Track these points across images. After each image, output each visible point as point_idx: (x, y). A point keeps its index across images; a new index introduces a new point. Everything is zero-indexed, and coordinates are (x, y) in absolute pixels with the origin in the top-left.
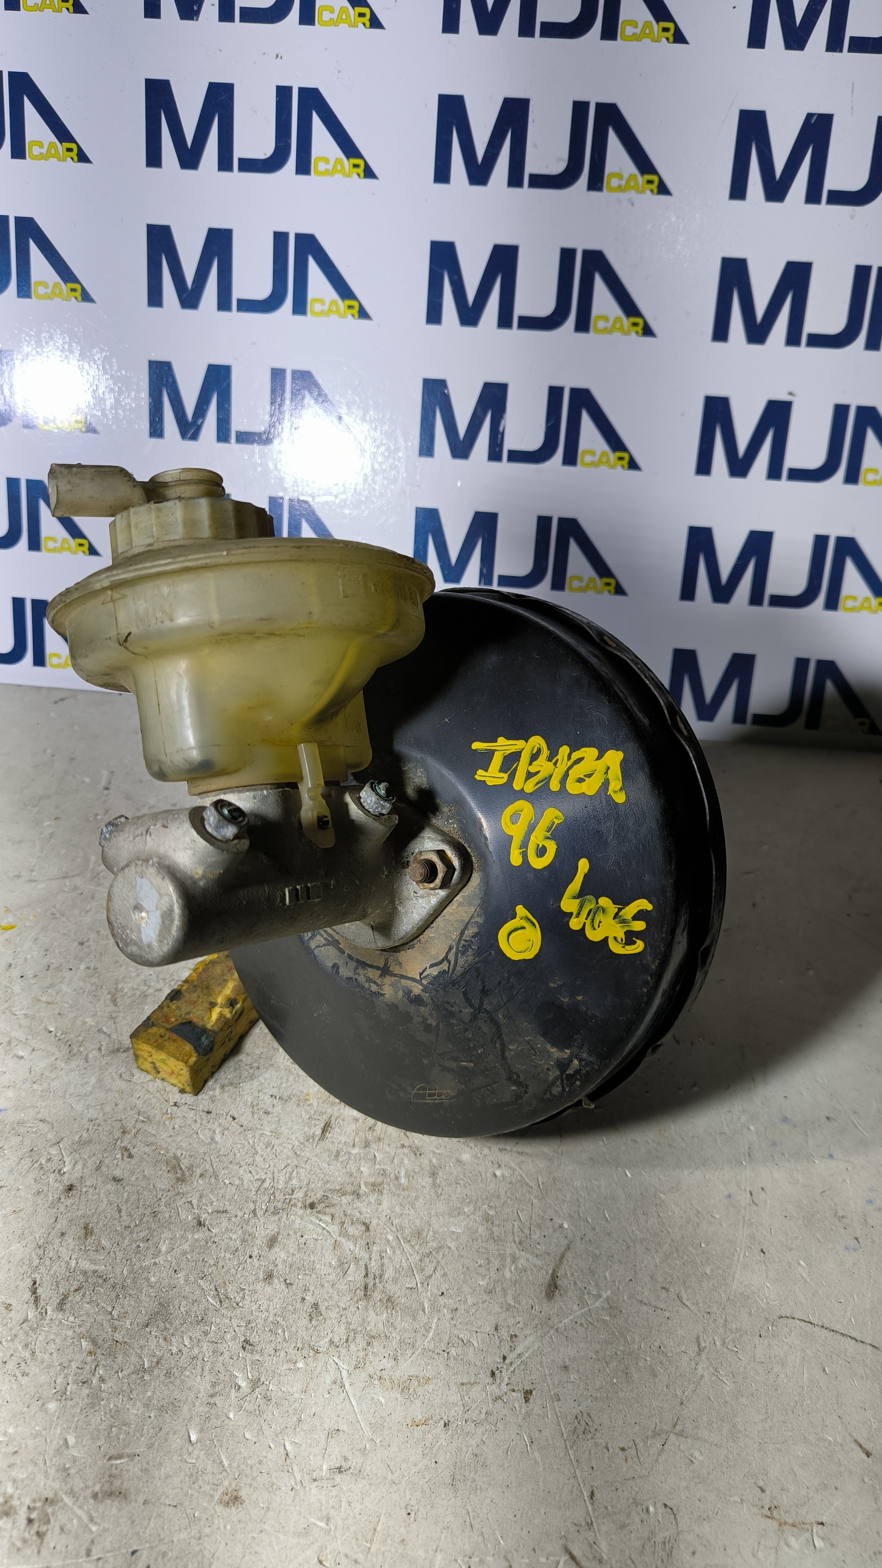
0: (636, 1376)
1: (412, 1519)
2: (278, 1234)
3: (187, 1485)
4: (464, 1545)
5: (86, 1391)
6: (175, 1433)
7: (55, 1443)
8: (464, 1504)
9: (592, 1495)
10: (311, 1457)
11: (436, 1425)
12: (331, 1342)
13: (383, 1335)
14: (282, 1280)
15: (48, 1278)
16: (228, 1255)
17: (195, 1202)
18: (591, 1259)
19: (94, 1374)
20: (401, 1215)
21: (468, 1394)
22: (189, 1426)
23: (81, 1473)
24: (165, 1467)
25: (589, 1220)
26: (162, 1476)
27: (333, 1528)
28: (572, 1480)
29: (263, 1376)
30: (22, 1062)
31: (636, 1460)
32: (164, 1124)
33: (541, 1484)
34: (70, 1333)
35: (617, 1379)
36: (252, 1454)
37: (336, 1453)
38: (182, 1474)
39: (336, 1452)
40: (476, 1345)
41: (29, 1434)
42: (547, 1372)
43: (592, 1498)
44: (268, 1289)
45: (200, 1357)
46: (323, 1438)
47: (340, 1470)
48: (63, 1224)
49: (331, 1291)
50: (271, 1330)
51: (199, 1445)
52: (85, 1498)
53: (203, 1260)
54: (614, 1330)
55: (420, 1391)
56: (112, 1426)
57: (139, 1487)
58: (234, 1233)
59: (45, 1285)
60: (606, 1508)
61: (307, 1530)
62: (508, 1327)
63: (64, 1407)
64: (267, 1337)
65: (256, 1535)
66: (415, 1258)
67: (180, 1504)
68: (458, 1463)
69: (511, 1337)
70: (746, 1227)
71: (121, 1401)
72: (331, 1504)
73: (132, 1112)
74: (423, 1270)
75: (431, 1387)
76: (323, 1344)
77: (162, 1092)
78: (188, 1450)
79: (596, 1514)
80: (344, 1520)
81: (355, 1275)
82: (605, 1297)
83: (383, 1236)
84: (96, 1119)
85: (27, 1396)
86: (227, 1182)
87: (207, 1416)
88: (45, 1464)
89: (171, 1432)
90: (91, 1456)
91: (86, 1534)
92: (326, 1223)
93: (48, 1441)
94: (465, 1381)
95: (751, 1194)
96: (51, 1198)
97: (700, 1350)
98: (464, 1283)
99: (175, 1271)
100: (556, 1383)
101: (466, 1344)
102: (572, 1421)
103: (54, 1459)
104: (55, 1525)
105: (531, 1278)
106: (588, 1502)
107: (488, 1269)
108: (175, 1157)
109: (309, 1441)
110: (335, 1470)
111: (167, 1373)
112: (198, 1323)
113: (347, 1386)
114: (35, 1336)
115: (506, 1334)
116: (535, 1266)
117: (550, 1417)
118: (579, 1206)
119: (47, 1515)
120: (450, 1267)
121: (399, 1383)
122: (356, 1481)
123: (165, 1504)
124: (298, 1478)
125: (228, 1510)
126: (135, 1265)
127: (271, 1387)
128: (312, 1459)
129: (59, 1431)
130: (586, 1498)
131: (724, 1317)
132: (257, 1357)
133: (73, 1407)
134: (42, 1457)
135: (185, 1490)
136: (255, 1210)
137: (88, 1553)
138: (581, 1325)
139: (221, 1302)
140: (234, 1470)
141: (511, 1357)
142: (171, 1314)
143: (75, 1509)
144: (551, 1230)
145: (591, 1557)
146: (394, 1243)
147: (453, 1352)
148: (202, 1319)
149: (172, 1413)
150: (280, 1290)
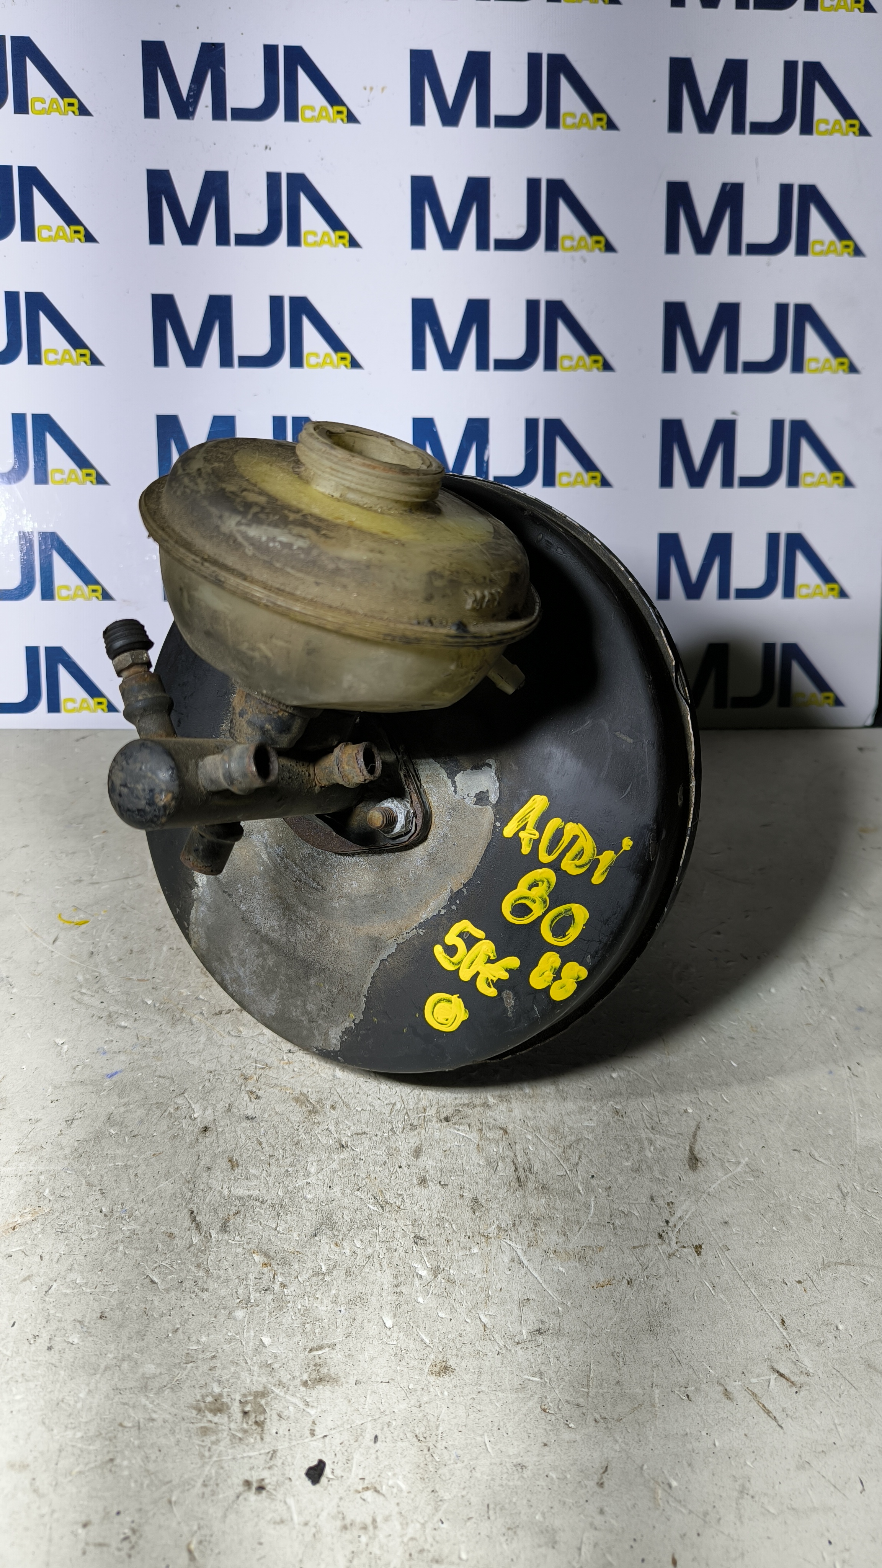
2: (421, 1145)
3: (394, 1363)
6: (369, 1321)
11: (620, 1284)
16: (378, 1169)
17: (332, 1128)
18: (721, 1134)
19: (274, 1282)
20: (535, 1118)
21: (642, 1255)
30: (127, 1031)
32: (283, 1068)
33: (733, 1319)
36: (451, 1330)
37: (532, 1318)
38: (387, 1354)
40: (637, 1215)
44: (425, 1192)
46: (516, 1308)
53: (354, 1175)
54: (761, 1188)
58: (379, 1149)
59: (203, 1213)
60: (799, 1330)
61: (523, 1386)
62: (663, 1196)
63: (252, 1312)
64: (436, 1231)
66: (558, 1151)
69: (668, 1204)
70: (853, 1095)
71: (307, 1301)
73: (249, 1062)
74: (568, 1160)
77: (274, 1043)
81: (505, 1170)
83: (522, 1136)
84: (215, 1070)
86: (359, 1109)
88: (247, 1363)
91: (305, 1418)
92: (464, 1131)
93: (244, 1343)
94: (636, 1244)
95: (850, 1069)
96: (188, 1140)
97: (844, 1196)
99: (330, 1187)
101: (628, 1215)
103: (254, 1358)
104: (271, 1415)
106: (781, 1329)
107: (630, 1152)
108: (302, 1094)
109: (502, 1312)
112: (365, 1227)
113: (526, 1262)
114: (206, 1257)
116: (672, 1145)
119: (261, 1406)
120: (593, 1154)
121: (574, 1254)
122: (558, 1339)
124: (502, 1345)
131: (857, 1167)
136: (393, 1128)
138: (729, 1187)
139: (382, 1207)
141: (672, 1221)
145: (798, 1372)
147: (617, 1222)
150: (437, 1191)
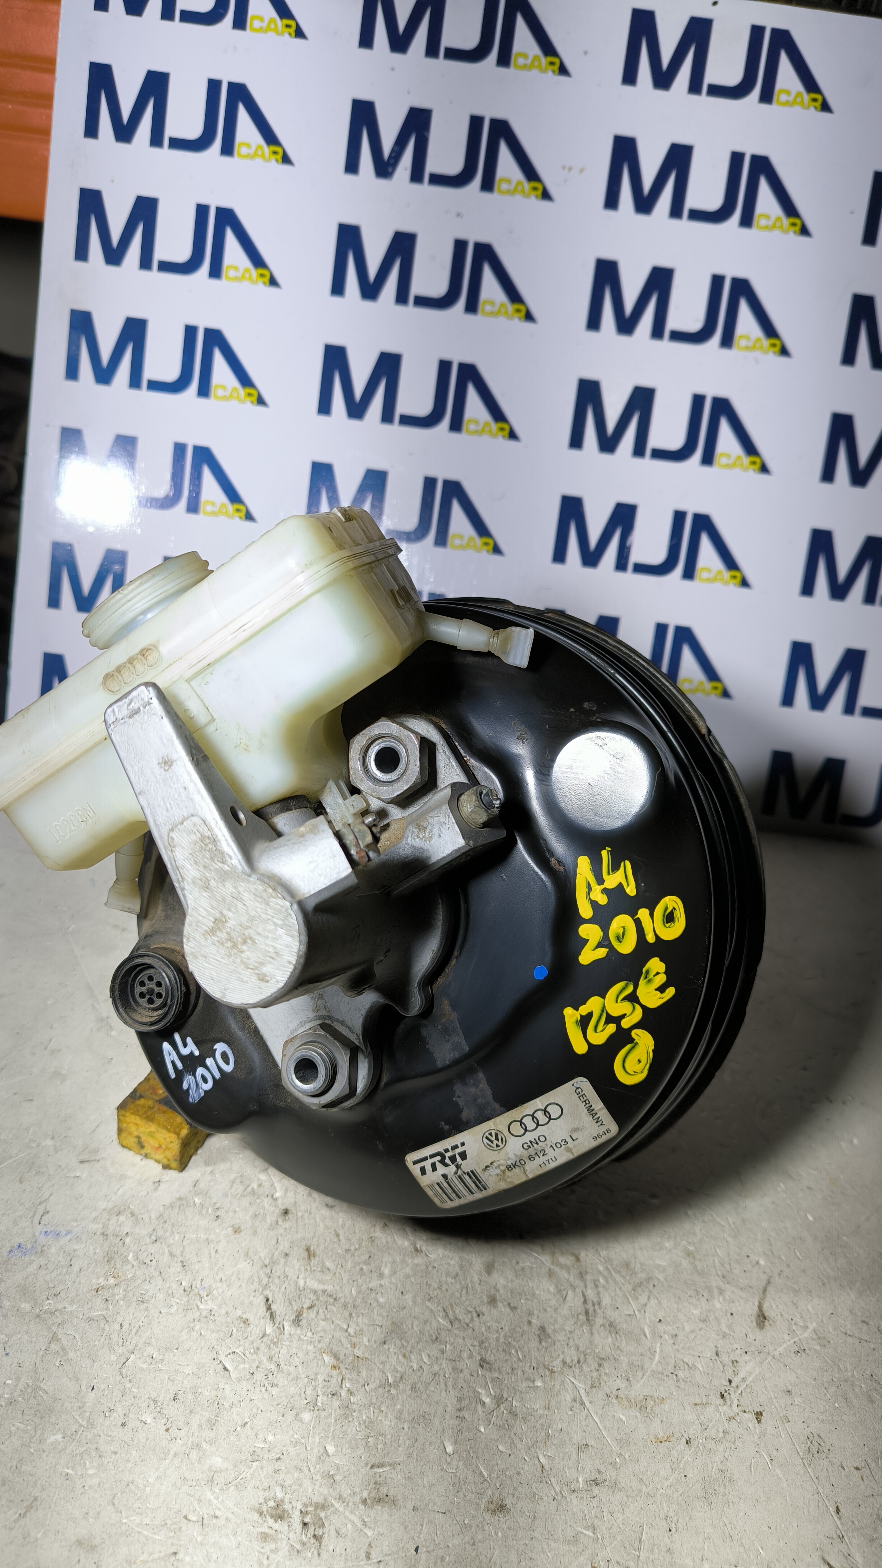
0: (855, 1401)
4: (728, 1555)
5: (337, 1403)
7: (315, 1451)
8: (720, 1516)
9: (838, 1510)
10: (566, 1469)
12: (564, 1362)
13: (611, 1357)
14: (505, 1303)
15: (280, 1295)
22: (443, 1438)
23: (346, 1479)
24: (428, 1476)
25: (783, 1258)
26: (426, 1485)
27: (600, 1537)
28: (816, 1496)
29: (505, 1393)
31: (873, 1478)
35: (839, 1404)
39: (590, 1465)
41: (288, 1442)
43: (838, 1513)
45: (441, 1373)
47: (596, 1482)
48: (284, 1246)
49: (554, 1315)
51: (456, 1456)
52: (355, 1504)
55: (657, 1410)
56: (368, 1437)
57: (406, 1494)
65: (527, 1542)
67: (449, 1511)
68: (707, 1478)
72: (593, 1514)
75: (667, 1406)
76: (557, 1364)
78: (446, 1461)
80: (609, 1529)
82: (811, 1328)
85: (280, 1406)
87: (459, 1429)
89: (427, 1443)
90: (354, 1464)
98: (678, 1311)
100: (783, 1406)
102: (805, 1442)
105: (740, 1309)
110: (591, 1482)
111: (412, 1388)
115: (727, 1359)
117: (783, 1436)
118: (771, 1245)
123: (434, 1511)
125: (496, 1518)
126: (362, 1285)
127: (514, 1403)
128: (567, 1471)
129: (318, 1440)
130: (833, 1513)
132: (496, 1375)
133: (327, 1417)
134: (305, 1464)
135: (450, 1498)
137: (368, 1556)
140: (494, 1480)
142: (406, 1333)
143: (347, 1513)
144: (749, 1266)
146: (606, 1273)
148: (437, 1338)
149: (424, 1426)
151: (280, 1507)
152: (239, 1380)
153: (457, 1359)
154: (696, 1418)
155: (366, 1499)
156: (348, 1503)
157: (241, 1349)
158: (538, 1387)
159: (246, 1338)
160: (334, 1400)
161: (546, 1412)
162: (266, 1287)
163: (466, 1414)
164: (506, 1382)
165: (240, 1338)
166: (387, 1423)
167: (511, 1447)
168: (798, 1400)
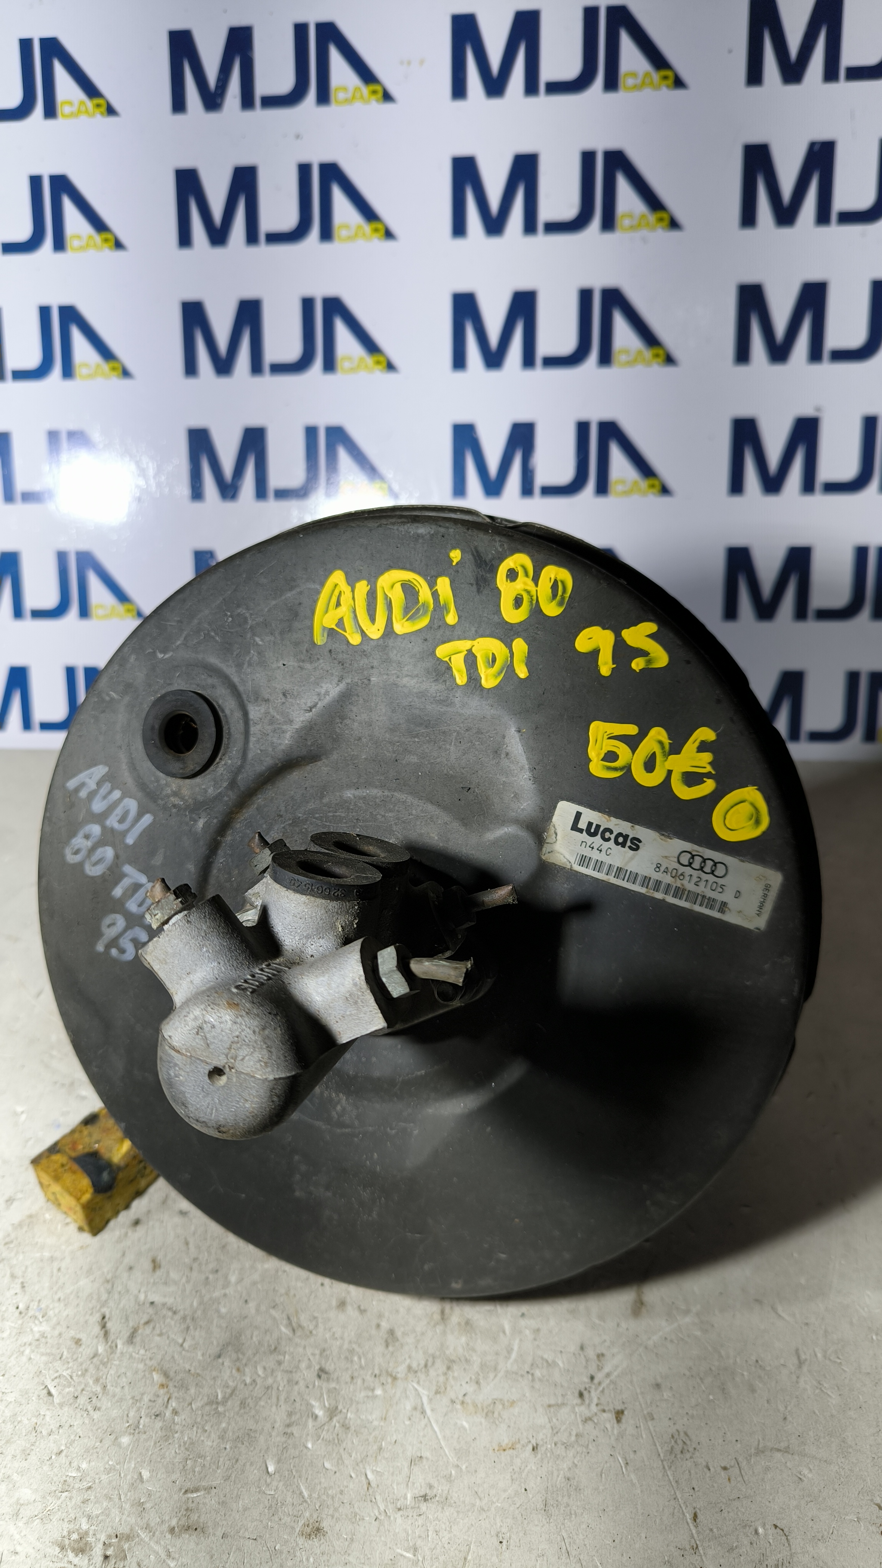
0: (734, 1392)
1: (504, 1547)
5: (159, 1424)
7: (129, 1477)
8: (559, 1530)
9: (695, 1517)
10: (395, 1485)
12: (410, 1368)
13: (463, 1359)
14: (355, 1306)
15: (118, 1311)
22: (266, 1456)
23: (157, 1507)
24: (243, 1499)
26: (240, 1509)
27: (420, 1559)
28: (672, 1502)
29: (341, 1404)
31: (740, 1479)
34: (141, 1366)
35: (714, 1395)
39: (420, 1480)
41: (102, 1469)
42: (638, 1391)
43: (695, 1520)
45: (275, 1386)
47: (425, 1498)
48: (131, 1258)
49: (407, 1316)
50: (346, 1358)
51: (277, 1475)
52: (162, 1533)
55: (505, 1415)
56: (187, 1459)
57: (217, 1520)
67: (260, 1536)
68: (550, 1487)
72: (417, 1534)
75: (517, 1410)
76: (401, 1370)
78: (266, 1481)
79: (701, 1537)
80: (432, 1550)
82: (694, 1312)
85: (99, 1431)
87: (284, 1446)
89: (248, 1464)
90: (167, 1490)
100: (649, 1403)
102: (668, 1441)
110: (420, 1498)
111: (241, 1403)
115: (593, 1353)
117: (644, 1436)
123: (244, 1538)
125: (310, 1542)
126: (205, 1296)
127: (349, 1415)
128: (395, 1487)
129: (133, 1466)
130: (689, 1520)
132: (333, 1385)
133: (146, 1440)
134: (116, 1492)
135: (264, 1522)
140: (314, 1501)
142: (244, 1344)
143: (152, 1544)
148: (276, 1348)
149: (248, 1445)
151: (83, 1540)
152: (61, 1405)
153: (294, 1370)
154: (547, 1420)
155: (174, 1528)
156: (154, 1533)
157: (69, 1371)
158: (377, 1396)
159: (76, 1359)
160: (156, 1421)
161: (382, 1424)
162: (104, 1304)
163: (295, 1430)
164: (343, 1392)
165: (70, 1360)
166: (209, 1444)
167: (338, 1463)
168: (667, 1394)
